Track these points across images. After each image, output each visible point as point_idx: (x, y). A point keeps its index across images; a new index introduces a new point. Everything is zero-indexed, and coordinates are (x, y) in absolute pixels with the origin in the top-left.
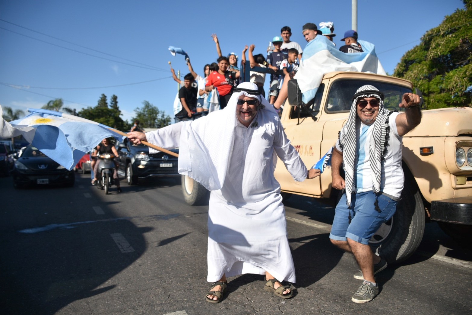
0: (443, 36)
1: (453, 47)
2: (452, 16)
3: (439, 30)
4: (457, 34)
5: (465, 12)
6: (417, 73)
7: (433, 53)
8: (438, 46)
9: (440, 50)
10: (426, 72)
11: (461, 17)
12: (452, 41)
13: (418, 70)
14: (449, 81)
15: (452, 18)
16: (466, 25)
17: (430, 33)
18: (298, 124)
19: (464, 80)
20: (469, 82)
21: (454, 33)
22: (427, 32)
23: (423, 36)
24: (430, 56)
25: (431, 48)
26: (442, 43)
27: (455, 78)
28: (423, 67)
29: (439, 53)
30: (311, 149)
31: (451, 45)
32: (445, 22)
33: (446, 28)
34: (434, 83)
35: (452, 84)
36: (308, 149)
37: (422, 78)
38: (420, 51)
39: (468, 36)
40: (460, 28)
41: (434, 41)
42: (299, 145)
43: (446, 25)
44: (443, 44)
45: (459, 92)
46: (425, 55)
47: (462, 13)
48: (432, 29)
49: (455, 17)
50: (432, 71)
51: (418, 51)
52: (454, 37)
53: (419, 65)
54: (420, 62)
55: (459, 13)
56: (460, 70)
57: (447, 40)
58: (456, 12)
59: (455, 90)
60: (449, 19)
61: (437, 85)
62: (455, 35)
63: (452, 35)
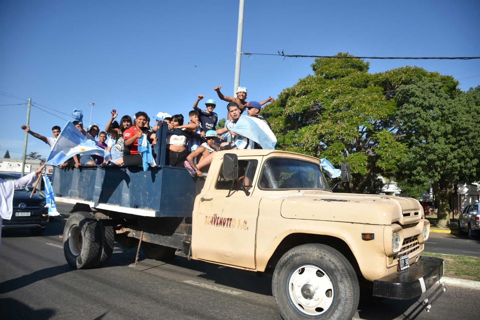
0: (298, 96)
1: (306, 107)
2: (305, 80)
3: (295, 90)
4: (309, 96)
5: (315, 78)
6: (274, 127)
7: (289, 110)
8: (293, 105)
9: (295, 109)
10: (281, 126)
11: (312, 82)
12: (305, 102)
13: (275, 124)
14: (302, 136)
15: (305, 82)
16: (316, 89)
17: (287, 92)
18: (229, 196)
19: (314, 137)
20: (318, 140)
21: (307, 95)
22: (284, 90)
23: (280, 94)
24: (287, 112)
25: (287, 105)
26: (297, 102)
27: (306, 135)
28: (279, 122)
29: (294, 111)
30: (246, 223)
31: (304, 106)
32: (299, 84)
33: (300, 90)
34: (288, 137)
35: (304, 140)
36: (242, 223)
37: (279, 131)
38: (277, 107)
39: (318, 100)
40: (311, 91)
41: (290, 99)
42: (230, 218)
43: (301, 87)
44: (298, 104)
45: (310, 148)
46: (281, 111)
47: (312, 79)
48: (288, 89)
49: (308, 81)
50: (287, 126)
51: (275, 106)
52: (307, 99)
53: (276, 119)
54: (276, 117)
55: (311, 78)
56: (310, 128)
57: (301, 101)
58: (308, 77)
59: (306, 146)
60: (302, 82)
61: (291, 139)
62: (308, 97)
63: (305, 97)
